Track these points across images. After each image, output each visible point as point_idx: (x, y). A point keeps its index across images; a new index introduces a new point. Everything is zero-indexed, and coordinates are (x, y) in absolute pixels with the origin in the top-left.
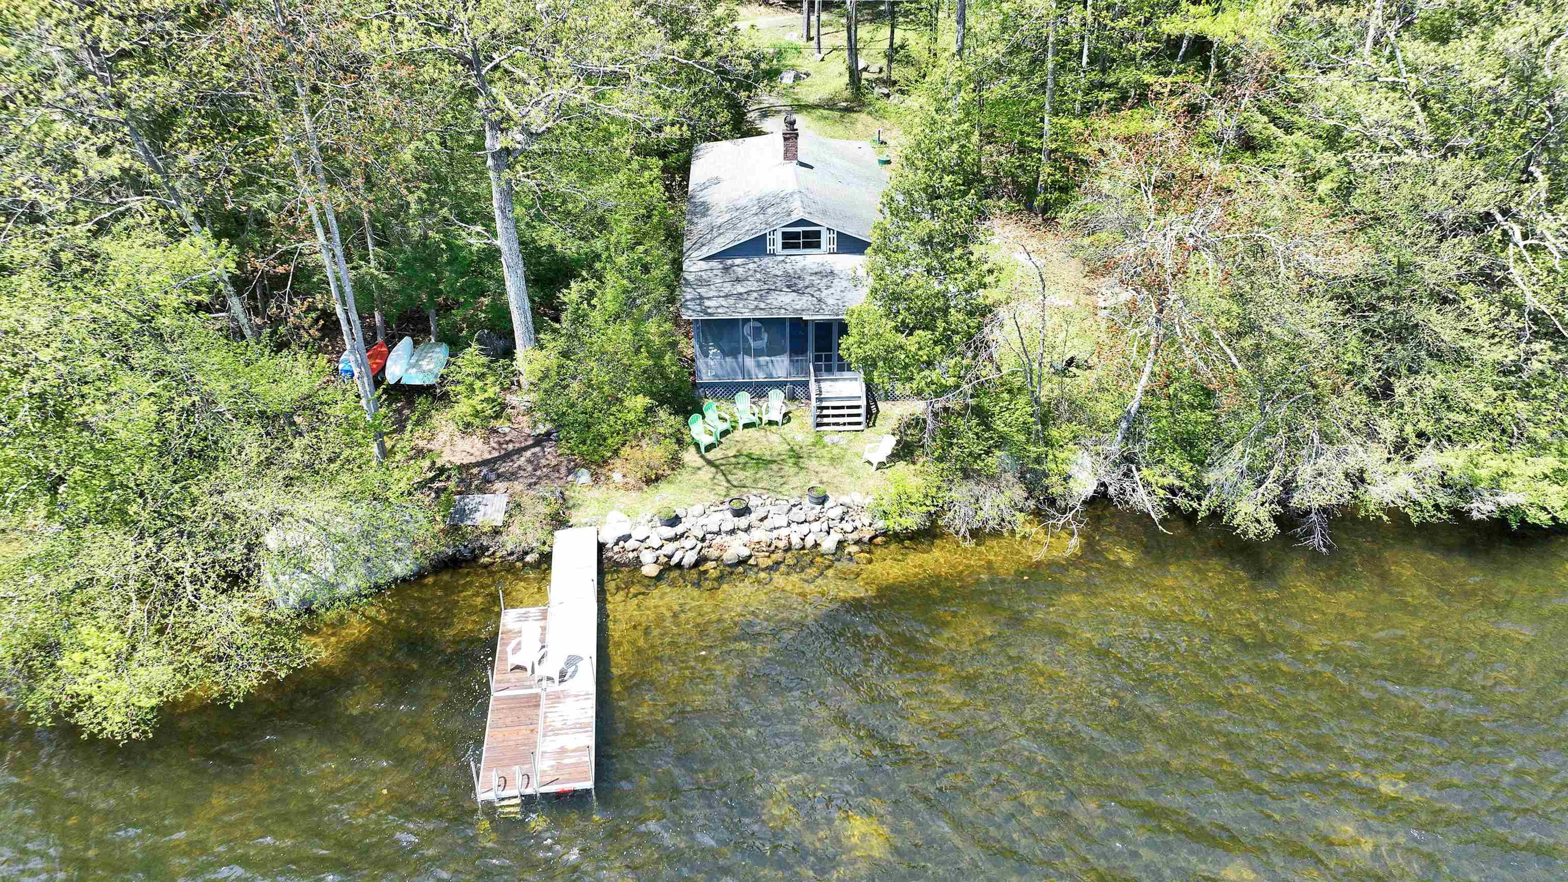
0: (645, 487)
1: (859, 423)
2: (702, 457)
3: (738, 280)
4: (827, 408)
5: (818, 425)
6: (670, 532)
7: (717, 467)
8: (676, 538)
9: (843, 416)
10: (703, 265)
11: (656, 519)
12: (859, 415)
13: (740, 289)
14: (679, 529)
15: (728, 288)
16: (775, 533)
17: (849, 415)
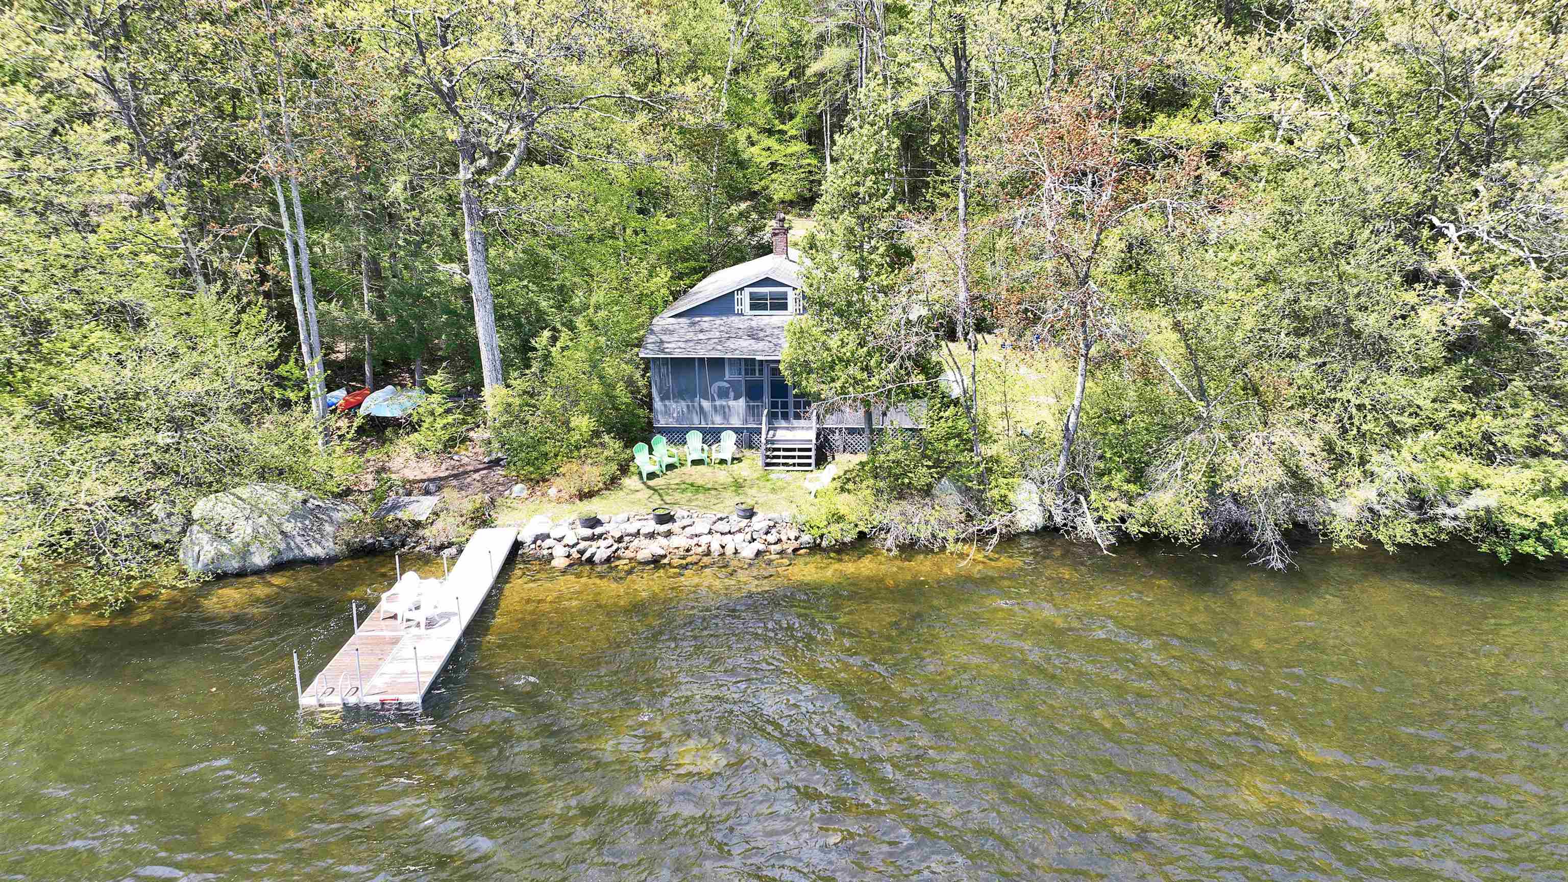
0: (577, 501)
1: (810, 465)
2: (644, 483)
3: (701, 331)
4: (778, 450)
5: (768, 465)
6: (588, 532)
7: (655, 490)
8: (593, 538)
9: (794, 457)
10: (673, 320)
11: (578, 522)
12: (810, 457)
13: (701, 336)
14: (598, 530)
15: (690, 336)
16: (696, 540)
17: (800, 457)
